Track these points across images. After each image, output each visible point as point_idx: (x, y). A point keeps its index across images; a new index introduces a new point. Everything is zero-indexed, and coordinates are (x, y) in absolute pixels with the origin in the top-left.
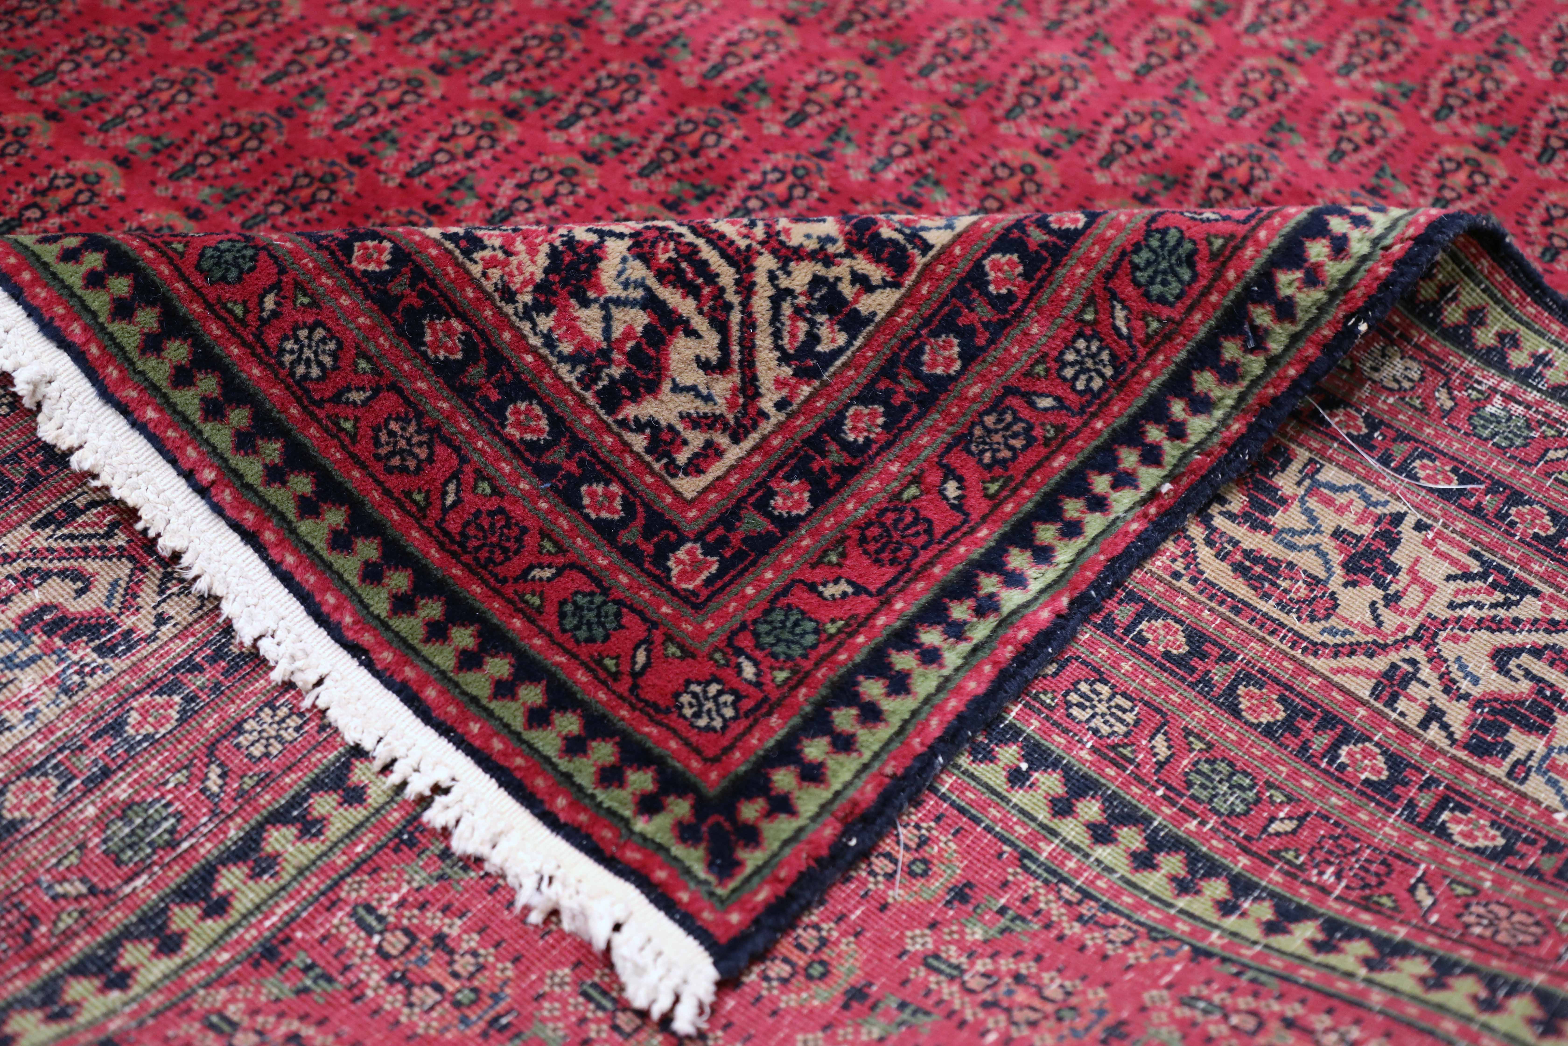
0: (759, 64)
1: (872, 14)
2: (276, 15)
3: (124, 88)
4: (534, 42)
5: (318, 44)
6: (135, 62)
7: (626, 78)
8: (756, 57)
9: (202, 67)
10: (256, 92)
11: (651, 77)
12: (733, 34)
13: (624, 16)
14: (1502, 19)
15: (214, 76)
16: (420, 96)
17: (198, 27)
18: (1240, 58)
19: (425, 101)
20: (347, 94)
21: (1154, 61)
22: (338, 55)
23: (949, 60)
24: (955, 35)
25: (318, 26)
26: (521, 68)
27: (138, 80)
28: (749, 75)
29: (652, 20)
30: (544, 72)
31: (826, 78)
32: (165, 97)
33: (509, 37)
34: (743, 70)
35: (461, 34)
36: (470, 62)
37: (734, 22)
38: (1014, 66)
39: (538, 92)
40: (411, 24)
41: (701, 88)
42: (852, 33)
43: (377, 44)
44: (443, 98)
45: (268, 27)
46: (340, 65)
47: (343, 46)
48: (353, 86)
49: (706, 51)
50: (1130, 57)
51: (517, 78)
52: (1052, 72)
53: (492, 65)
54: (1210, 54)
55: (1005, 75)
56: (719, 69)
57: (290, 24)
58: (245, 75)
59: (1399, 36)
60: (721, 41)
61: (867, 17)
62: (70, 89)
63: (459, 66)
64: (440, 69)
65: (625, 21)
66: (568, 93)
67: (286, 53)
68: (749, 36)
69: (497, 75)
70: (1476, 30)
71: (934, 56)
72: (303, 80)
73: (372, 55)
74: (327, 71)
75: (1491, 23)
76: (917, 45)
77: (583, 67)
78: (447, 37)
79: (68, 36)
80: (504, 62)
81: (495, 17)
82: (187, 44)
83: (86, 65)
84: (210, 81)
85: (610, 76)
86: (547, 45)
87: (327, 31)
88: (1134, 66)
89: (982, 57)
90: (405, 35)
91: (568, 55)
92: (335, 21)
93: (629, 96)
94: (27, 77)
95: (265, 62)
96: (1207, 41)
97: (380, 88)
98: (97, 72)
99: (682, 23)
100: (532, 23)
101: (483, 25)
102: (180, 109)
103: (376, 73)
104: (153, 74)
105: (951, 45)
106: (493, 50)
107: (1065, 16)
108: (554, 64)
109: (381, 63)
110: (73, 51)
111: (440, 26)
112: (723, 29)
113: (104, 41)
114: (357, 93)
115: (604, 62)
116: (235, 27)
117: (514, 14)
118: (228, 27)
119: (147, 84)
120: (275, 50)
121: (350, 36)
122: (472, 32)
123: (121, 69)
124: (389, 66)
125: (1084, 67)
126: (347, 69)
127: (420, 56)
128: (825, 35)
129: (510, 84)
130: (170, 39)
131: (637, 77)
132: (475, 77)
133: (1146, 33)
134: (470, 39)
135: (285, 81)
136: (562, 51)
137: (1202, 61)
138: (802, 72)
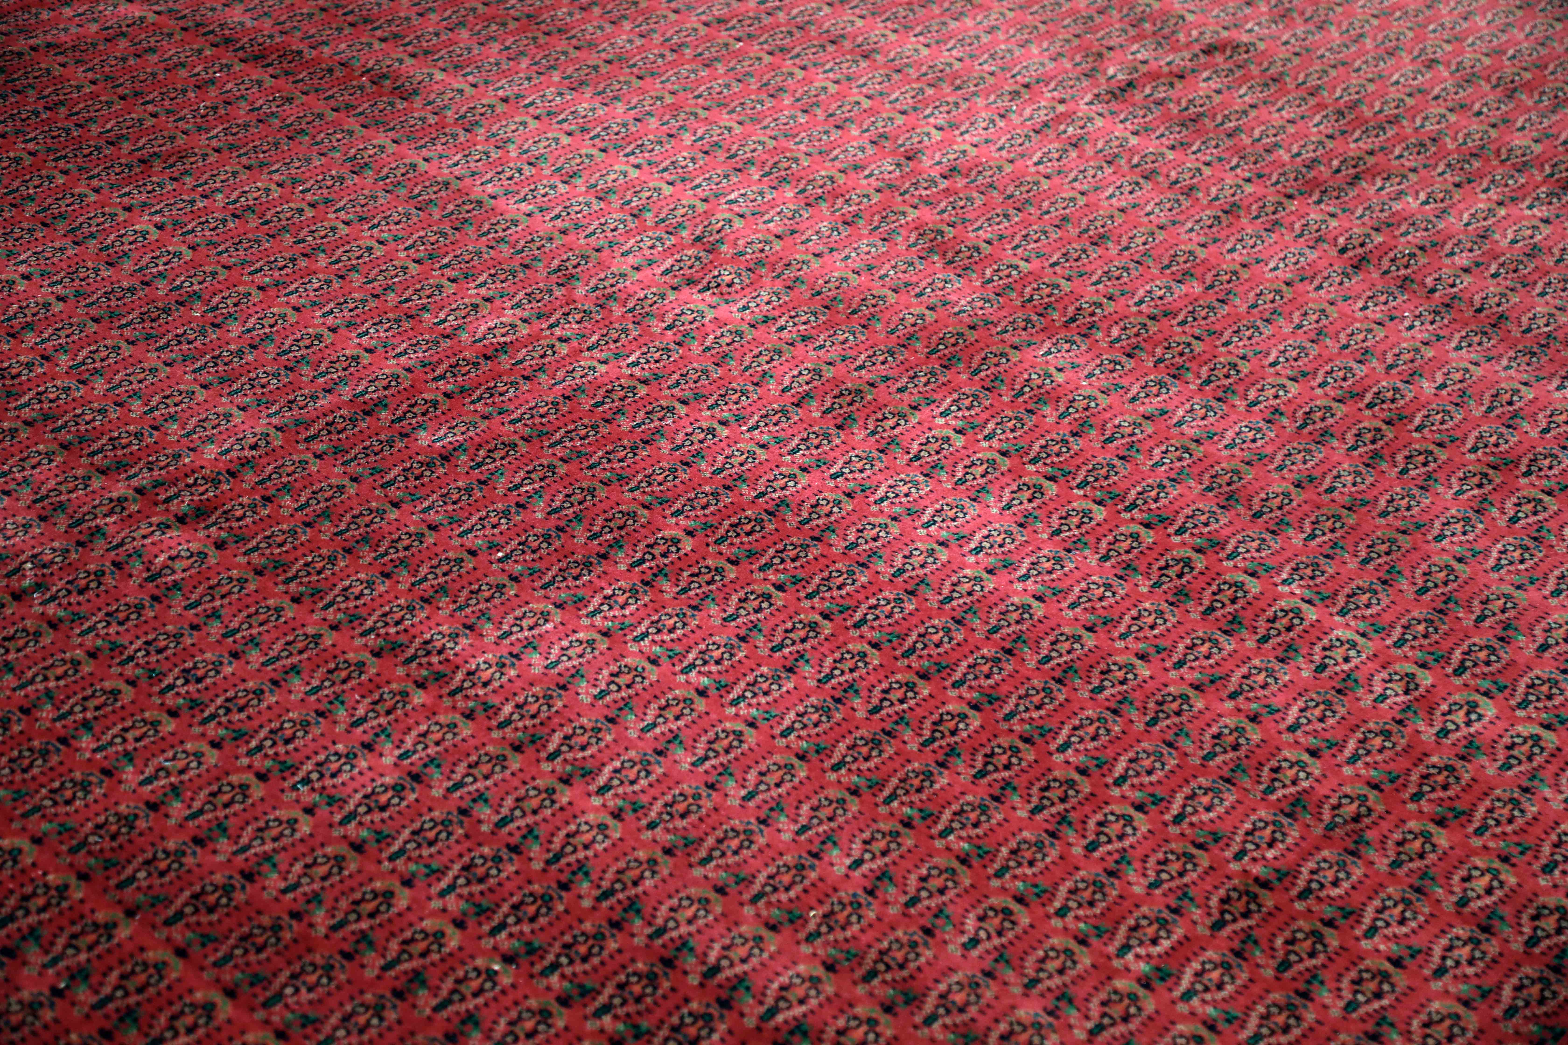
0: (803, 1008)
1: (892, 964)
2: (441, 946)
3: (332, 1012)
4: (634, 979)
5: (473, 975)
6: (339, 988)
7: (702, 1016)
8: (802, 1002)
9: (388, 995)
10: (429, 1018)
11: (722, 1017)
12: (784, 979)
13: (703, 959)
14: (1385, 1002)
15: (398, 1003)
16: (549, 1026)
17: (384, 956)
18: (1173, 1023)
19: (553, 1031)
20: (495, 1022)
21: (1106, 1021)
22: (488, 985)
23: (948, 1012)
24: (955, 988)
25: (472, 957)
26: (624, 1003)
27: (341, 1004)
28: (795, 1018)
29: (725, 963)
30: (641, 1007)
31: (853, 1023)
32: (362, 1020)
33: (615, 973)
34: (790, 1014)
35: (579, 968)
36: (587, 994)
37: (786, 968)
38: (997, 1021)
39: (636, 1026)
40: (542, 958)
41: (759, 1029)
42: (876, 982)
43: (517, 976)
44: (566, 1028)
45: (435, 957)
46: (490, 995)
47: (492, 976)
48: (500, 1015)
49: (764, 994)
50: (1087, 1018)
51: (620, 1012)
52: (1025, 1029)
53: (602, 999)
54: (1150, 1018)
55: (989, 1029)
56: (773, 1012)
57: (451, 954)
58: (421, 1002)
59: (1301, 1011)
60: (775, 986)
61: (888, 968)
62: (293, 1011)
63: (577, 998)
64: (564, 1001)
65: (704, 963)
66: (659, 1028)
67: (449, 983)
68: (797, 981)
69: (607, 1008)
70: (1362, 1011)
71: (937, 1007)
72: (463, 1008)
73: (513, 986)
74: (480, 1000)
75: (1376, 1005)
76: (925, 995)
77: (670, 1004)
78: (568, 971)
79: (289, 963)
80: (612, 997)
81: (605, 953)
82: (376, 972)
83: (303, 990)
84: (395, 1007)
85: (690, 1014)
86: (644, 982)
87: (479, 962)
88: (1089, 1025)
89: (973, 1010)
90: (538, 968)
91: (660, 992)
92: (484, 953)
93: (704, 1033)
94: (261, 999)
95: (435, 991)
96: (1150, 1005)
97: (520, 1019)
98: (312, 996)
99: (746, 967)
100: (633, 960)
101: (596, 960)
102: (374, 1031)
103: (516, 1003)
104: (352, 998)
105: (951, 997)
106: (603, 985)
107: (1042, 975)
108: (649, 1000)
109: (519, 994)
110: (294, 976)
111: (564, 960)
112: (778, 974)
113: (315, 967)
114: (503, 1022)
115: (687, 1001)
116: (411, 957)
117: (619, 951)
118: (405, 956)
119: (348, 1008)
120: (442, 980)
121: (496, 967)
122: (587, 967)
123: (329, 994)
124: (526, 997)
125: (1050, 1025)
126: (495, 999)
127: (549, 988)
128: (855, 983)
129: (616, 1017)
130: (363, 966)
131: (711, 1015)
132: (590, 1010)
133: (1103, 996)
134: (585, 973)
135: (450, 1008)
136: (655, 988)
137: (1143, 1024)
138: (835, 1017)
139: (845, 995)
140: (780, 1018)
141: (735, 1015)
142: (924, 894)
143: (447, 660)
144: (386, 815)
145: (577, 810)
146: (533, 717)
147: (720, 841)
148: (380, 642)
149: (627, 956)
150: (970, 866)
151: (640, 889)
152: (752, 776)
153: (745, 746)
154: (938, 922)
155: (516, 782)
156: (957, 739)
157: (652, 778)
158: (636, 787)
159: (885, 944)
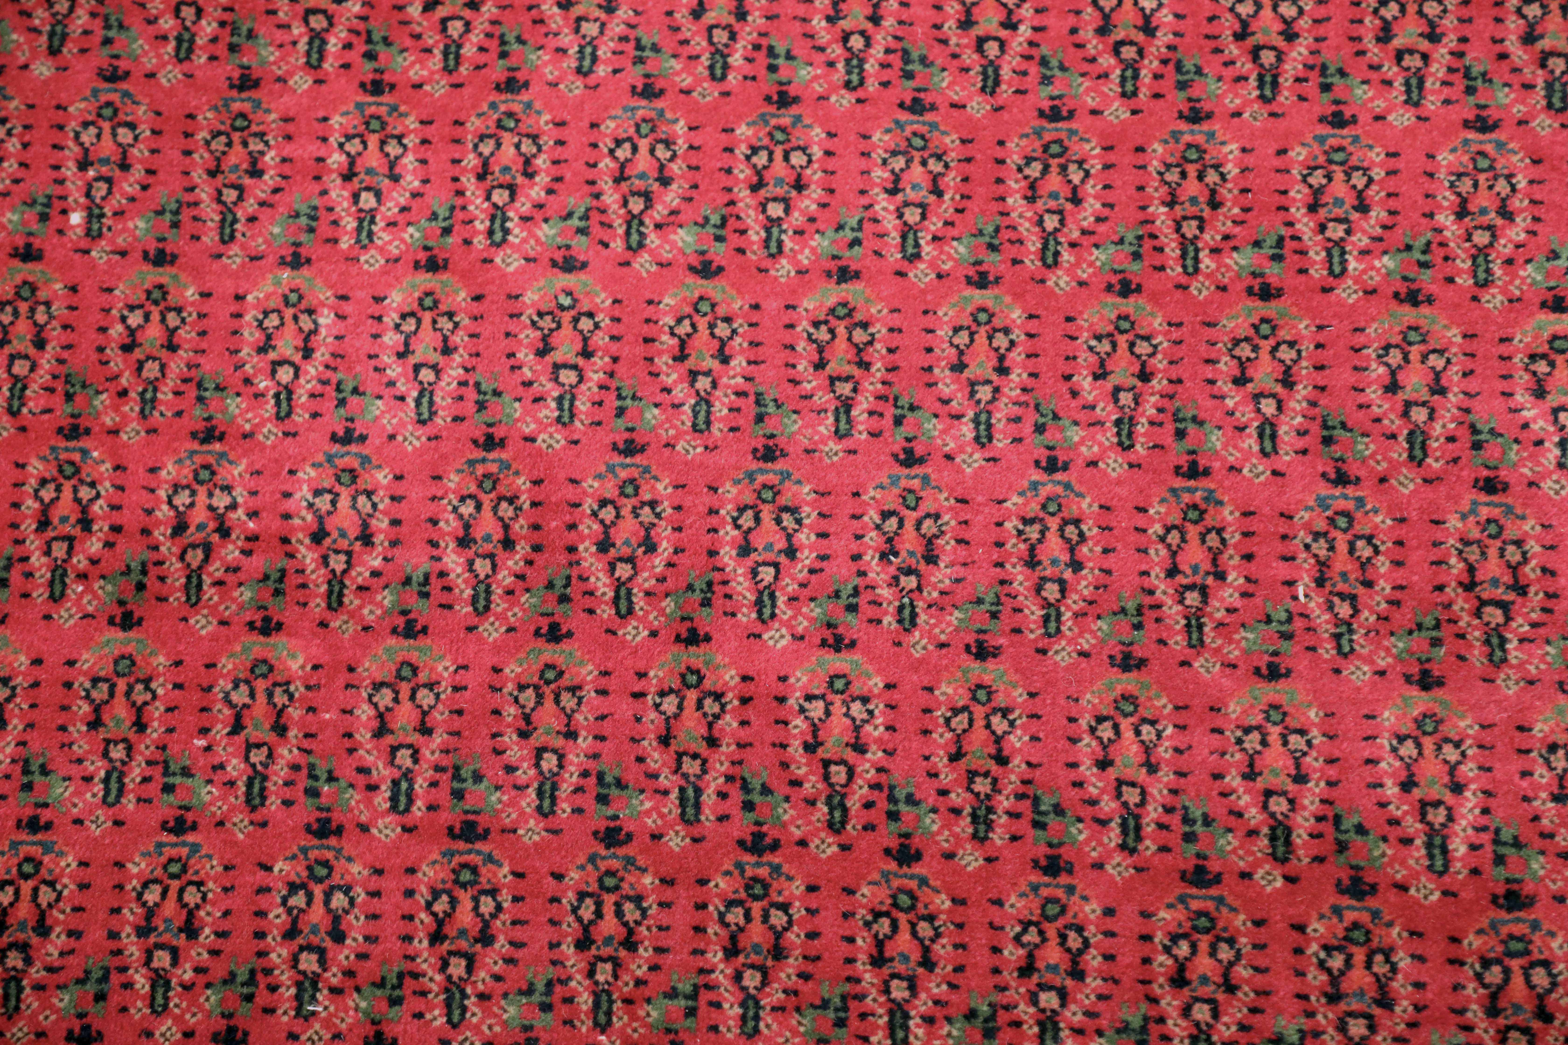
40: (1014, 1025)
41: (1449, 892)
42: (1513, 651)
49: (1392, 821)
56: (1437, 843)
60: (1390, 788)
61: (1503, 607)
65: (1250, 832)
68: (1408, 749)
77: (1279, 953)
78: (1074, 1015)
81: (1093, 934)
85: (1327, 948)
86: (1201, 941)
91: (1243, 942)
99: (1315, 787)
100: (1145, 913)
101: (1093, 960)
106: (1151, 999)
108: (1243, 971)
111: (1048, 1000)
112: (1370, 761)
115: (1297, 927)
139: (1499, 717)
140: (1459, 848)
141: (1393, 896)
142: (1419, 415)
143: (252, 538)
144: (501, 944)
145: (768, 683)
146: (508, 543)
147: (1032, 561)
148: (105, 590)
149: (1129, 912)
150: (1430, 300)
151: (1017, 763)
152: (948, 384)
153: (879, 329)
154: (1491, 453)
155: (625, 708)
156: (1163, 38)
157: (809, 514)
158: (807, 558)
159: (1456, 566)
